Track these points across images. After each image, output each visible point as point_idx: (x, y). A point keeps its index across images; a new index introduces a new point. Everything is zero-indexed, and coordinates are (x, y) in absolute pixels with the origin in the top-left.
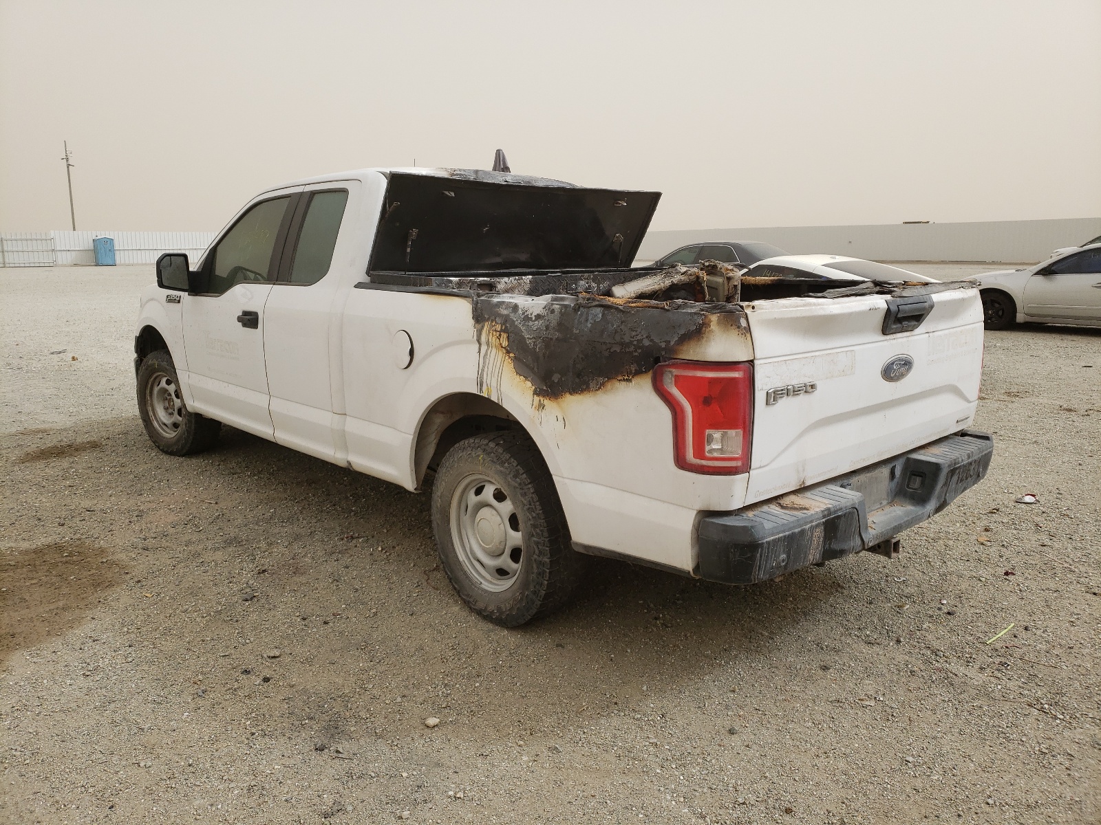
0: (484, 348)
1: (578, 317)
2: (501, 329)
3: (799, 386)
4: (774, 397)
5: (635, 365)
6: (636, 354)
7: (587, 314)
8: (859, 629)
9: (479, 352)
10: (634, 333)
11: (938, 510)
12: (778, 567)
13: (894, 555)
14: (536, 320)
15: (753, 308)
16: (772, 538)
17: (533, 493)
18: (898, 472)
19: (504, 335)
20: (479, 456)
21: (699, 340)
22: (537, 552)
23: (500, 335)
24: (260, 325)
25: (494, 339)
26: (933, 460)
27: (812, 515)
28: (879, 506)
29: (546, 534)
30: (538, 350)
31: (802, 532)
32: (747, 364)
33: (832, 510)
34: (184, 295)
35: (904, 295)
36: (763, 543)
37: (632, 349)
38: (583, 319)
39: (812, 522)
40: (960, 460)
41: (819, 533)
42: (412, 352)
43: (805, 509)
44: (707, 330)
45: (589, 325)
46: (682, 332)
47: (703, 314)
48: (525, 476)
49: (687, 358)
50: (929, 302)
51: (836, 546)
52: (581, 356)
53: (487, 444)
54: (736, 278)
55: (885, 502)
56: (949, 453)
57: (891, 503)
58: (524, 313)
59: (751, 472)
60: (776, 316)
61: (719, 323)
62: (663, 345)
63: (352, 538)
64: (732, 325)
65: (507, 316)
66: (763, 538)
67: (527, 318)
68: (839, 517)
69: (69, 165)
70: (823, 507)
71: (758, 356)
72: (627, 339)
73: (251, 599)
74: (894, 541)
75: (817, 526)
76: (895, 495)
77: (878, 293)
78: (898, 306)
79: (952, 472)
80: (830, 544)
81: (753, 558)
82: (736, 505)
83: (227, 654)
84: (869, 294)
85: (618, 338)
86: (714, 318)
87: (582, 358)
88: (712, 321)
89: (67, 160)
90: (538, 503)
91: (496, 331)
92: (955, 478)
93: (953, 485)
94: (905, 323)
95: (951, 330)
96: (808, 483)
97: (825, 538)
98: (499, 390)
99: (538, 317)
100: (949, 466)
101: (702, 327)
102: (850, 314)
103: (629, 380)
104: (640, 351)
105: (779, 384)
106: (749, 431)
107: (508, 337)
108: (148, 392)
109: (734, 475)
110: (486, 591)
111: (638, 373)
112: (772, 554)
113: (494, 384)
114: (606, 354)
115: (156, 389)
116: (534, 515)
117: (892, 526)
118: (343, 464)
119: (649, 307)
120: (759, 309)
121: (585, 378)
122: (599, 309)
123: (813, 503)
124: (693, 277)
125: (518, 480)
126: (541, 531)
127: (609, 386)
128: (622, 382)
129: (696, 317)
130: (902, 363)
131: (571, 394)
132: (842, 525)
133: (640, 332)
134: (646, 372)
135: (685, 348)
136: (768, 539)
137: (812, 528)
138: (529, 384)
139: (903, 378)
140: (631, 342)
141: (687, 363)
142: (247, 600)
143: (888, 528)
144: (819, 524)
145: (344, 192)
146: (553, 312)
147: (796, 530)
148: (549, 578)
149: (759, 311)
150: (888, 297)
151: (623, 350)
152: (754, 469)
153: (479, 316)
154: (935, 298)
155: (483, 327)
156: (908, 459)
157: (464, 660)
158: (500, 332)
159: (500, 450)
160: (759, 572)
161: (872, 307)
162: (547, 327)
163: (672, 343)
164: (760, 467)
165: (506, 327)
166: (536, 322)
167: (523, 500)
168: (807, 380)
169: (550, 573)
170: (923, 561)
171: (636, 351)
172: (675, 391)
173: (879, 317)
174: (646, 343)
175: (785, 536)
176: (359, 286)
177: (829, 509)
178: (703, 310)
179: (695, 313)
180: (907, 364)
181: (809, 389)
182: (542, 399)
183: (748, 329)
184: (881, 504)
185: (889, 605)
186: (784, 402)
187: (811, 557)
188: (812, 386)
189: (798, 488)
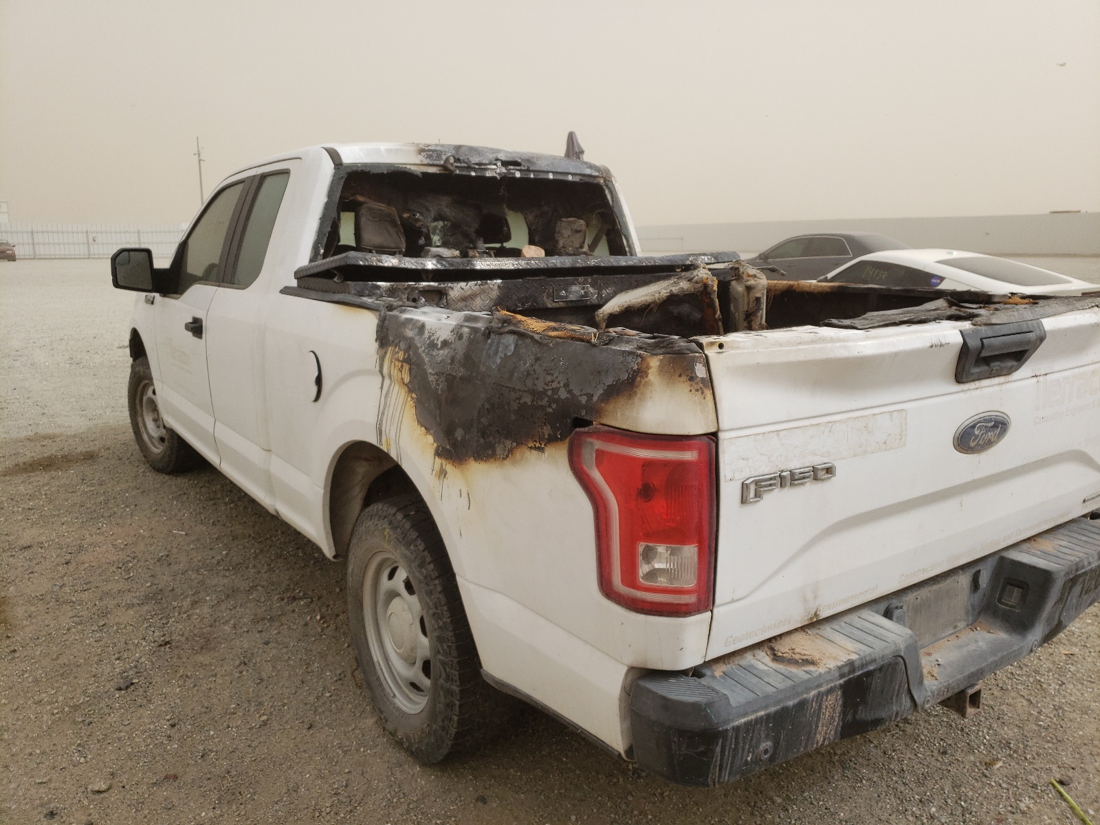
0: (387, 382)
1: (487, 347)
2: (404, 358)
3: (802, 470)
4: (754, 490)
5: (549, 427)
6: (551, 410)
7: (499, 343)
8: (921, 801)
9: (382, 388)
10: (549, 378)
11: (1047, 638)
12: (757, 761)
13: (970, 711)
14: (442, 348)
15: (721, 346)
16: (743, 720)
17: (440, 592)
18: (984, 580)
19: (406, 367)
20: (384, 529)
21: (630, 396)
22: (444, 675)
23: (402, 366)
24: (204, 335)
25: (396, 372)
26: (1041, 563)
27: (820, 675)
28: (952, 631)
29: (454, 653)
30: (440, 392)
31: (802, 705)
32: (706, 439)
33: (857, 664)
34: (157, 295)
35: (994, 321)
36: (727, 730)
37: (545, 402)
38: (491, 352)
39: (819, 686)
40: (1086, 563)
41: (833, 703)
42: (319, 381)
43: (813, 663)
44: (643, 381)
45: (499, 361)
46: (609, 381)
47: (640, 356)
48: (431, 566)
49: (617, 426)
50: (1038, 332)
51: (864, 714)
52: (487, 406)
53: (395, 514)
54: (760, 287)
55: (961, 625)
56: (1066, 551)
57: (972, 626)
58: (429, 338)
59: (715, 610)
60: (761, 359)
61: (661, 369)
62: (583, 400)
63: (294, 599)
64: (680, 376)
65: (412, 339)
66: (727, 721)
67: (432, 345)
68: (869, 674)
69: (200, 161)
70: (844, 658)
71: (725, 423)
72: (540, 387)
73: (127, 687)
74: (971, 691)
75: (830, 691)
76: (979, 613)
77: (950, 318)
78: (981, 339)
79: (1072, 581)
80: (855, 713)
81: (709, 753)
82: (690, 660)
83: (44, 780)
84: (935, 320)
85: (529, 383)
86: (654, 362)
87: (488, 409)
88: (651, 367)
89: (199, 155)
90: (445, 608)
91: (398, 360)
92: (1077, 589)
93: (1073, 598)
94: (995, 365)
95: (1076, 371)
96: (824, 614)
97: (845, 705)
98: (397, 444)
99: (445, 343)
100: (1067, 574)
101: (637, 375)
102: (895, 355)
103: (541, 449)
104: (554, 406)
105: (765, 468)
106: (710, 548)
107: (410, 370)
108: (138, 401)
109: (684, 617)
110: (398, 709)
111: (552, 440)
112: (744, 743)
113: (392, 435)
114: (515, 406)
115: (145, 399)
116: (441, 624)
117: (966, 673)
118: (272, 511)
119: (572, 338)
120: (732, 348)
121: (491, 439)
122: (513, 337)
123: (830, 649)
124: (700, 285)
125: (423, 570)
126: (449, 647)
127: (518, 454)
128: (533, 451)
129: (630, 358)
130: (990, 425)
131: (475, 460)
132: (876, 682)
133: (557, 377)
134: (561, 439)
135: (611, 407)
136: (736, 723)
137: (820, 696)
138: (430, 439)
139: (989, 448)
140: (545, 391)
141: (613, 433)
142: (120, 689)
143: (960, 677)
144: (835, 686)
145: (286, 172)
146: (460, 337)
147: (791, 703)
148: (460, 711)
149: (731, 352)
150: (966, 325)
151: (535, 403)
152: (717, 606)
153: (383, 338)
154: (1049, 324)
155: (386, 353)
156: (1002, 558)
157: (342, 815)
158: (402, 362)
159: (408, 525)
160: (720, 775)
161: (935, 341)
162: (453, 359)
163: (595, 398)
164: (733, 601)
165: (409, 355)
166: (441, 352)
167: (428, 600)
168: (818, 461)
169: (460, 706)
170: (1031, 680)
171: (550, 406)
172: (596, 475)
173: (951, 357)
174: (563, 394)
175: (768, 716)
176: (286, 291)
177: (851, 664)
178: (640, 348)
179: (630, 353)
180: (997, 426)
181: (821, 474)
182: (444, 463)
183: (709, 382)
184: (955, 627)
185: (972, 758)
186: (775, 498)
187: (820, 738)
188: (829, 470)
189: (806, 623)
